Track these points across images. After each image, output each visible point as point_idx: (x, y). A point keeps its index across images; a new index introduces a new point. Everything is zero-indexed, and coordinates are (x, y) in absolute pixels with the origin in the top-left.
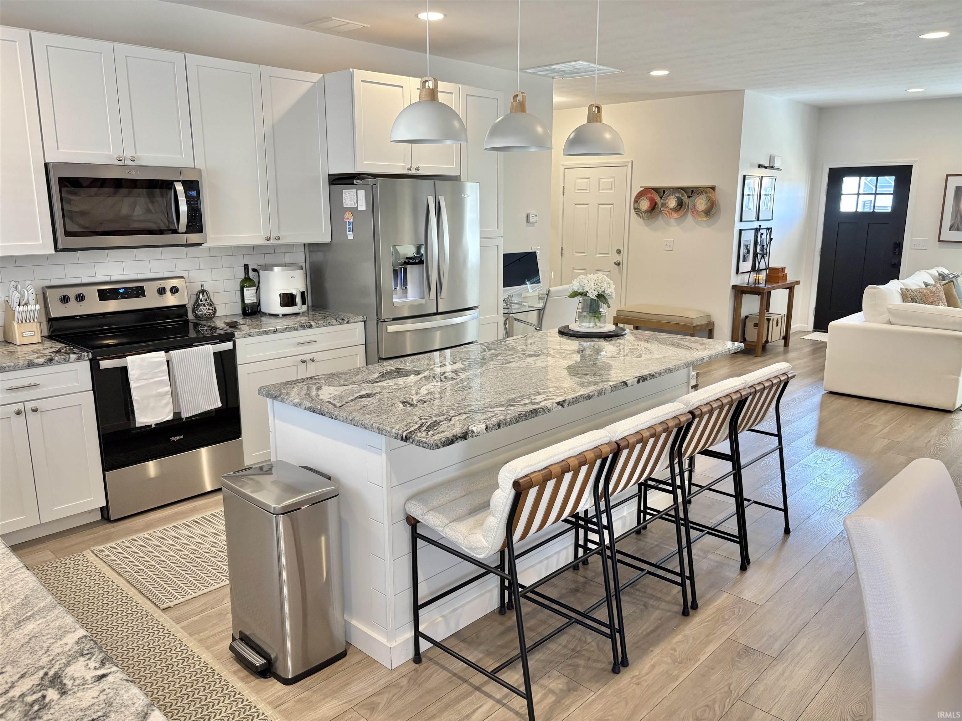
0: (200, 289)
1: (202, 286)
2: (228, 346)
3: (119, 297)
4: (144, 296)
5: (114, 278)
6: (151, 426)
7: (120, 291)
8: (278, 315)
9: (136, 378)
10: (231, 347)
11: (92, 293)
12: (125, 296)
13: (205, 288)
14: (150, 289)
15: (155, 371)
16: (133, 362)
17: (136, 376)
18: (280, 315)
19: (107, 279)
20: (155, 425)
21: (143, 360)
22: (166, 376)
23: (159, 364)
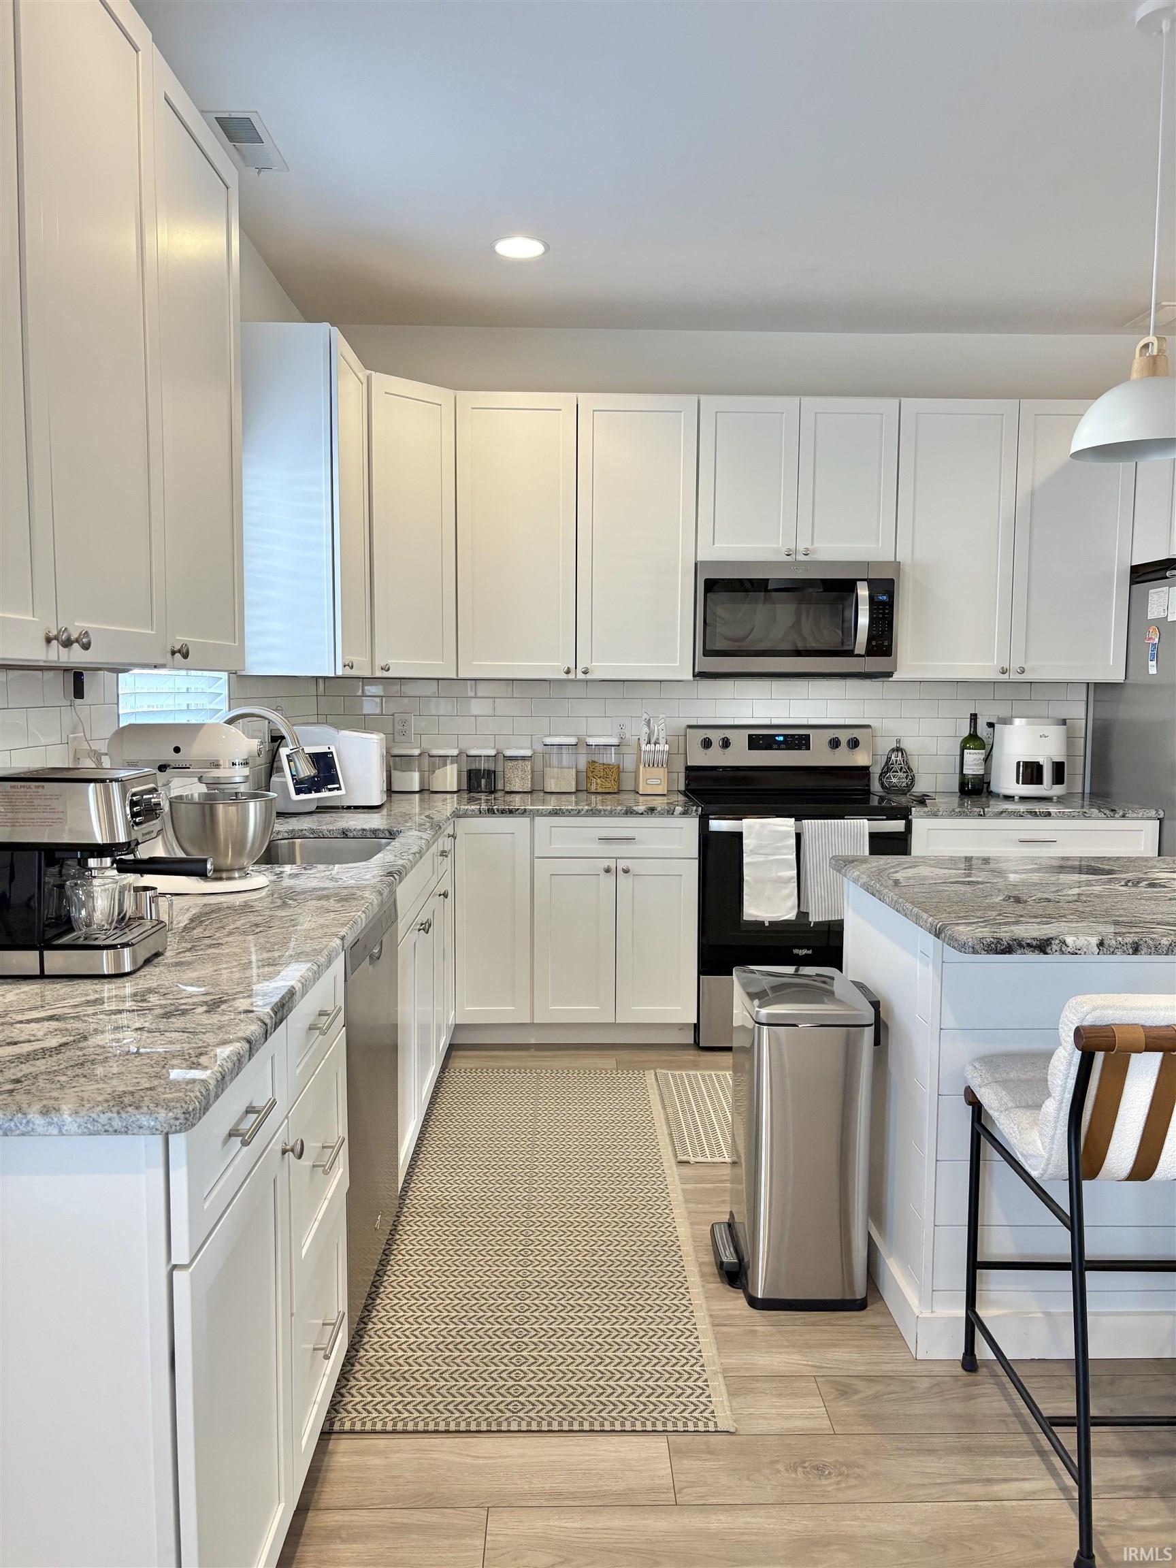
0: (894, 746)
1: (898, 741)
2: (897, 826)
3: (775, 746)
4: (808, 748)
5: (775, 722)
6: (763, 923)
7: (777, 738)
8: (1013, 797)
9: (751, 851)
10: (902, 829)
11: (740, 740)
12: (783, 746)
13: (902, 746)
14: (819, 740)
15: (779, 844)
16: (750, 827)
17: (751, 847)
18: (1016, 798)
19: (766, 722)
20: (770, 922)
21: (763, 826)
22: (792, 854)
23: (785, 835)
